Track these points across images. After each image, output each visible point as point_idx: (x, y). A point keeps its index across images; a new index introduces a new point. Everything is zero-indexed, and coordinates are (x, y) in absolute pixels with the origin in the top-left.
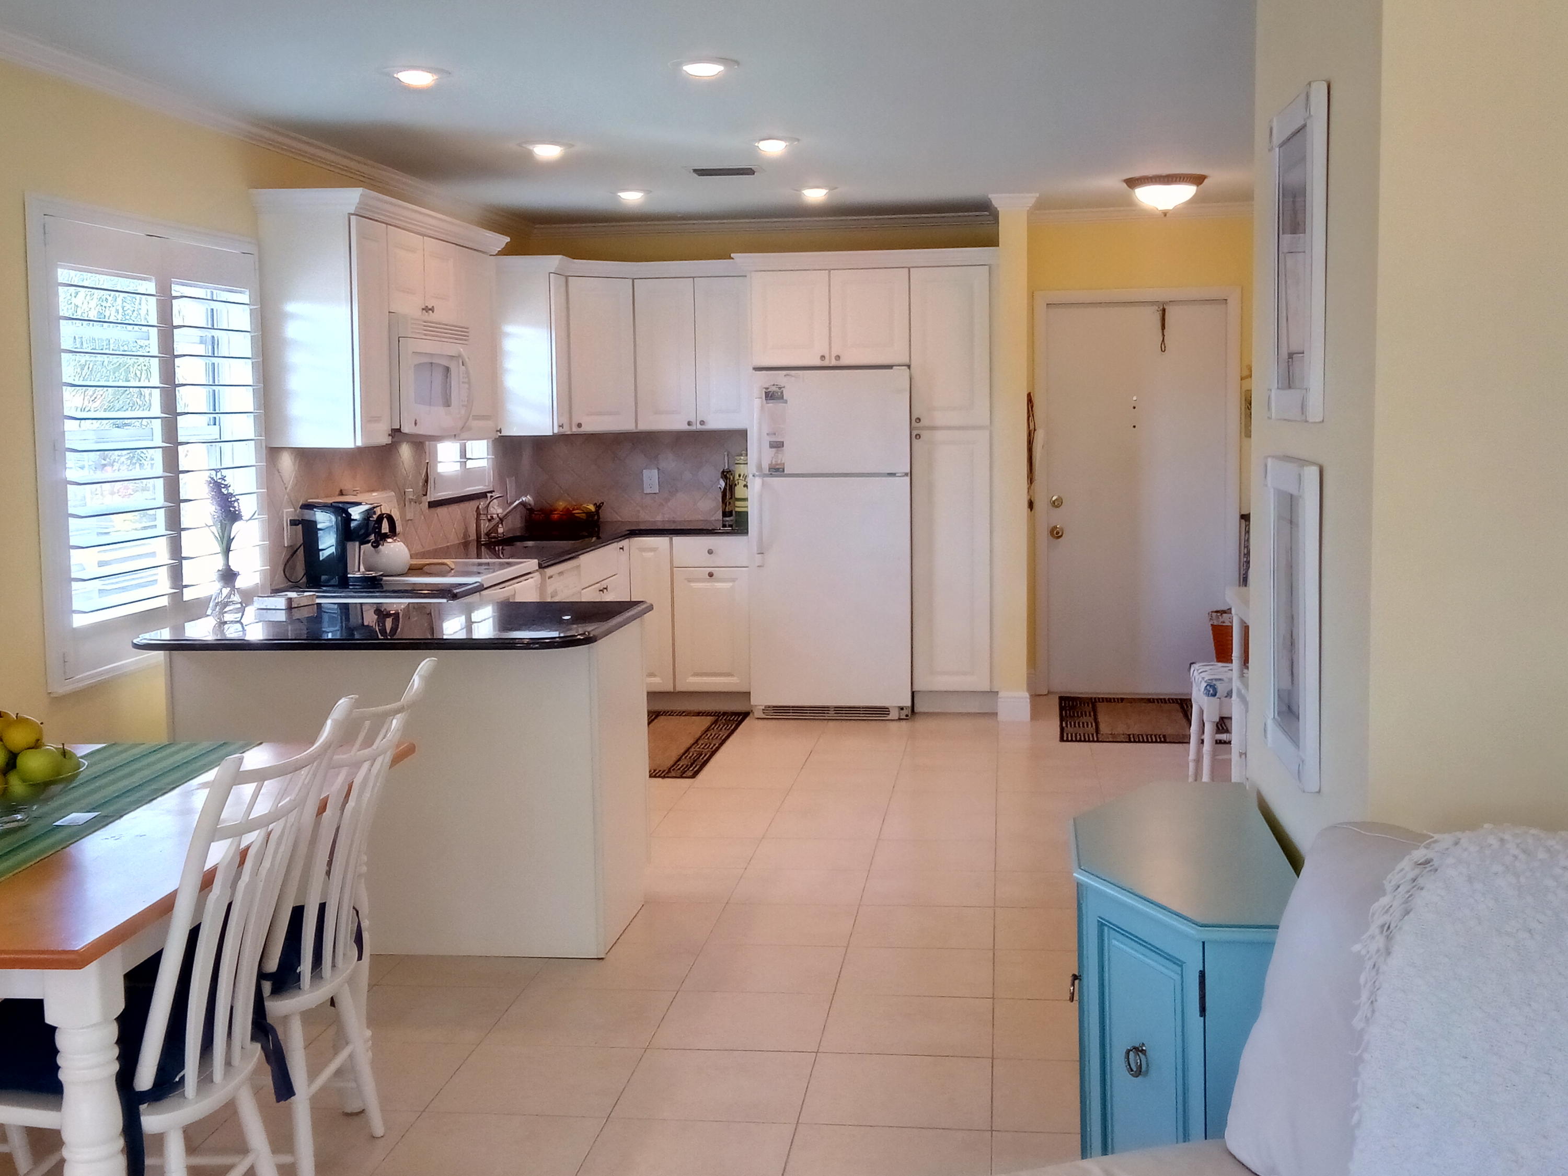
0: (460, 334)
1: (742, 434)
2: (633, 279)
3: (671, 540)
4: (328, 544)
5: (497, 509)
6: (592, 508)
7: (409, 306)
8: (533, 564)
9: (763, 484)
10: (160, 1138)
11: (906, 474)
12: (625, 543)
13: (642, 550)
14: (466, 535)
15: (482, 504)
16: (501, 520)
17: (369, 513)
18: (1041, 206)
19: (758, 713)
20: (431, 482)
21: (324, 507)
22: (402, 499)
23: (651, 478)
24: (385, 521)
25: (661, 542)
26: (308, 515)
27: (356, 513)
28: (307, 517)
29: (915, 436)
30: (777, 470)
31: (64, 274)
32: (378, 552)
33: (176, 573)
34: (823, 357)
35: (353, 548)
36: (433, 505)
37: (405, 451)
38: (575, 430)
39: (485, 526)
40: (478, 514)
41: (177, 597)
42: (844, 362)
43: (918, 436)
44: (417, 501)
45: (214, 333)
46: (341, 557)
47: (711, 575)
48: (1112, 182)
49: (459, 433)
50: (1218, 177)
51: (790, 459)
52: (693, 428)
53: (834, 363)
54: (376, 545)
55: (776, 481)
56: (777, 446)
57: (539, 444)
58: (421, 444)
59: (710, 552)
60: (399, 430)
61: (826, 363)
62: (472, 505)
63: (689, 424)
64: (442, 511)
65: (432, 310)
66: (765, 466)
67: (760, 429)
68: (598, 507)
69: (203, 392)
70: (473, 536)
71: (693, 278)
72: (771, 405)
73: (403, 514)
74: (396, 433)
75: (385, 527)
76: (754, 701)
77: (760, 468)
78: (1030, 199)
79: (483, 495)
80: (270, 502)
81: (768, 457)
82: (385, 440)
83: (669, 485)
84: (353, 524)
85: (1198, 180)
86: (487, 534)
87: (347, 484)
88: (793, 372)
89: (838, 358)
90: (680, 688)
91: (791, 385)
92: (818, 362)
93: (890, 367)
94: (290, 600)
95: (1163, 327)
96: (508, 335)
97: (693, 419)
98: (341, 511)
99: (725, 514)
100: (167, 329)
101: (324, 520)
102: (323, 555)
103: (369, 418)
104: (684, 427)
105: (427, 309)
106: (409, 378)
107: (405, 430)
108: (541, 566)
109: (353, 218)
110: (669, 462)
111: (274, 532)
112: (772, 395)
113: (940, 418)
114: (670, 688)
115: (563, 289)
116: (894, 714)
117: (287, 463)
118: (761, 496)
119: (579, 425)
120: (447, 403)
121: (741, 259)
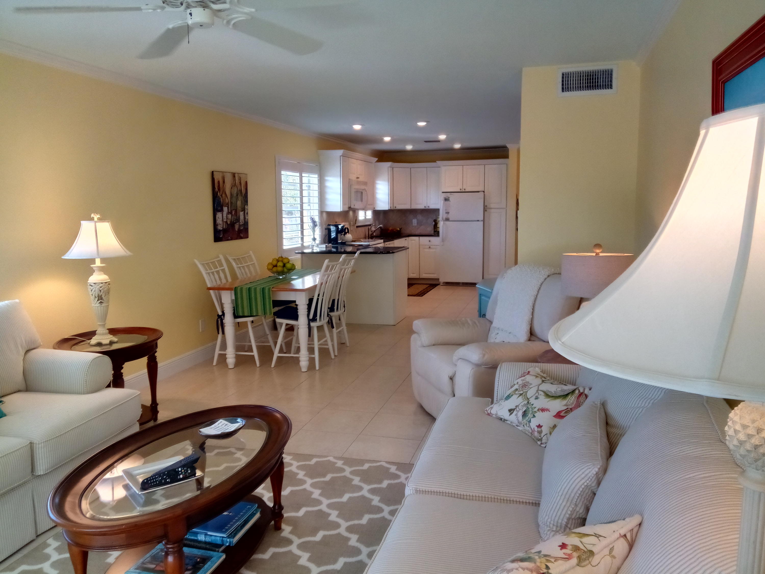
0: (365, 183)
1: (438, 210)
2: (411, 168)
3: (420, 238)
4: (333, 235)
5: (373, 229)
6: (399, 229)
7: (353, 177)
8: (382, 241)
9: (444, 223)
10: (313, 327)
11: (482, 221)
12: (407, 238)
13: (412, 240)
14: (365, 235)
15: (370, 227)
16: (375, 231)
17: (343, 226)
19: (441, 284)
20: (357, 221)
21: (333, 225)
22: (350, 224)
23: (415, 222)
24: (347, 229)
25: (416, 238)
26: (329, 227)
27: (340, 227)
28: (329, 228)
29: (485, 210)
30: (447, 220)
31: (283, 172)
32: (345, 237)
33: (302, 239)
34: (461, 189)
35: (339, 235)
36: (357, 227)
37: (351, 213)
38: (394, 208)
39: (370, 233)
40: (369, 230)
41: (302, 245)
42: (467, 190)
43: (486, 211)
44: (354, 225)
45: (309, 184)
46: (336, 238)
47: (430, 247)
49: (365, 209)
51: (451, 217)
52: (426, 208)
53: (464, 191)
54: (344, 235)
55: (447, 223)
56: (448, 213)
57: (385, 212)
58: (355, 211)
59: (429, 241)
60: (350, 207)
61: (462, 191)
62: (367, 228)
63: (425, 207)
64: (359, 229)
65: (359, 178)
66: (444, 218)
67: (443, 208)
68: (400, 229)
69: (307, 198)
70: (367, 236)
71: (427, 168)
72: (447, 202)
73: (350, 228)
74: (350, 208)
75: (346, 231)
76: (440, 280)
79: (370, 225)
80: (321, 225)
81: (445, 216)
82: (347, 209)
83: (420, 224)
84: (339, 230)
86: (371, 235)
87: (337, 220)
88: (452, 193)
89: (465, 189)
90: (421, 277)
91: (452, 198)
92: (459, 191)
93: (478, 192)
94: (326, 245)
96: (377, 183)
97: (426, 206)
98: (336, 226)
99: (434, 232)
100: (301, 184)
101: (333, 228)
102: (332, 237)
103: (344, 204)
104: (423, 208)
105: (357, 178)
106: (353, 194)
107: (352, 207)
108: (384, 242)
109: (341, 157)
110: (420, 217)
111: (322, 231)
112: (446, 200)
113: (492, 206)
114: (418, 277)
115: (392, 171)
117: (324, 215)
118: (443, 226)
119: (395, 207)
120: (362, 200)
121: (439, 163)
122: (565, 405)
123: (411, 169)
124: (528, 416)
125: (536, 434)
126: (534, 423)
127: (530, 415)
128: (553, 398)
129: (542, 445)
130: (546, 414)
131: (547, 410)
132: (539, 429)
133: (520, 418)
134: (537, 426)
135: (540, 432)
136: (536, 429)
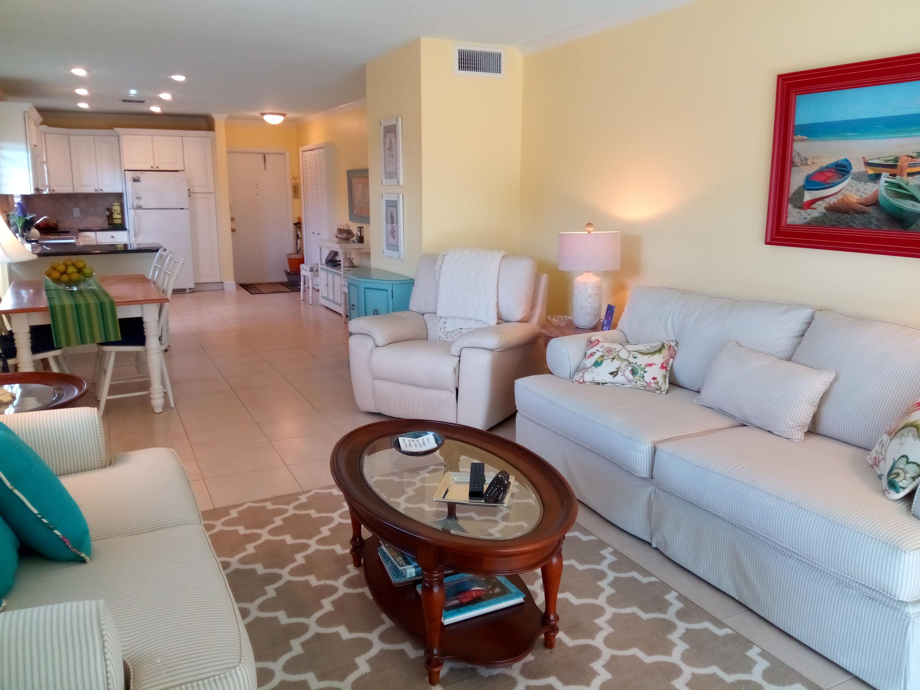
1: (121, 194)
2: (69, 135)
3: (96, 233)
6: (55, 222)
9: (135, 213)
11: (188, 209)
18: (229, 118)
23: (77, 212)
25: (92, 234)
29: (189, 196)
30: (139, 207)
34: (152, 167)
42: (160, 169)
43: (192, 195)
48: (257, 114)
50: (290, 115)
51: (146, 203)
52: (97, 192)
53: (156, 169)
55: (139, 211)
56: (140, 198)
59: (112, 237)
61: (153, 169)
63: (96, 190)
66: (135, 206)
67: (130, 192)
68: (57, 222)
71: (94, 136)
72: (136, 184)
77: (133, 206)
78: (225, 116)
81: (136, 202)
83: (84, 214)
85: (284, 115)
88: (143, 172)
89: (157, 167)
91: (143, 177)
92: (150, 169)
93: (178, 171)
95: (265, 161)
97: (97, 188)
99: (109, 224)
104: (93, 191)
109: (26, 113)
110: (85, 205)
112: (135, 180)
113: (197, 189)
116: (188, 291)
118: (134, 217)
119: (53, 190)
121: (118, 130)
122: (664, 358)
123: (71, 137)
124: (638, 373)
125: (653, 385)
126: (648, 377)
127: (640, 372)
128: (650, 354)
129: (662, 393)
130: (653, 367)
131: (653, 364)
132: (655, 381)
133: (631, 377)
134: (652, 379)
135: (657, 383)
136: (652, 381)
